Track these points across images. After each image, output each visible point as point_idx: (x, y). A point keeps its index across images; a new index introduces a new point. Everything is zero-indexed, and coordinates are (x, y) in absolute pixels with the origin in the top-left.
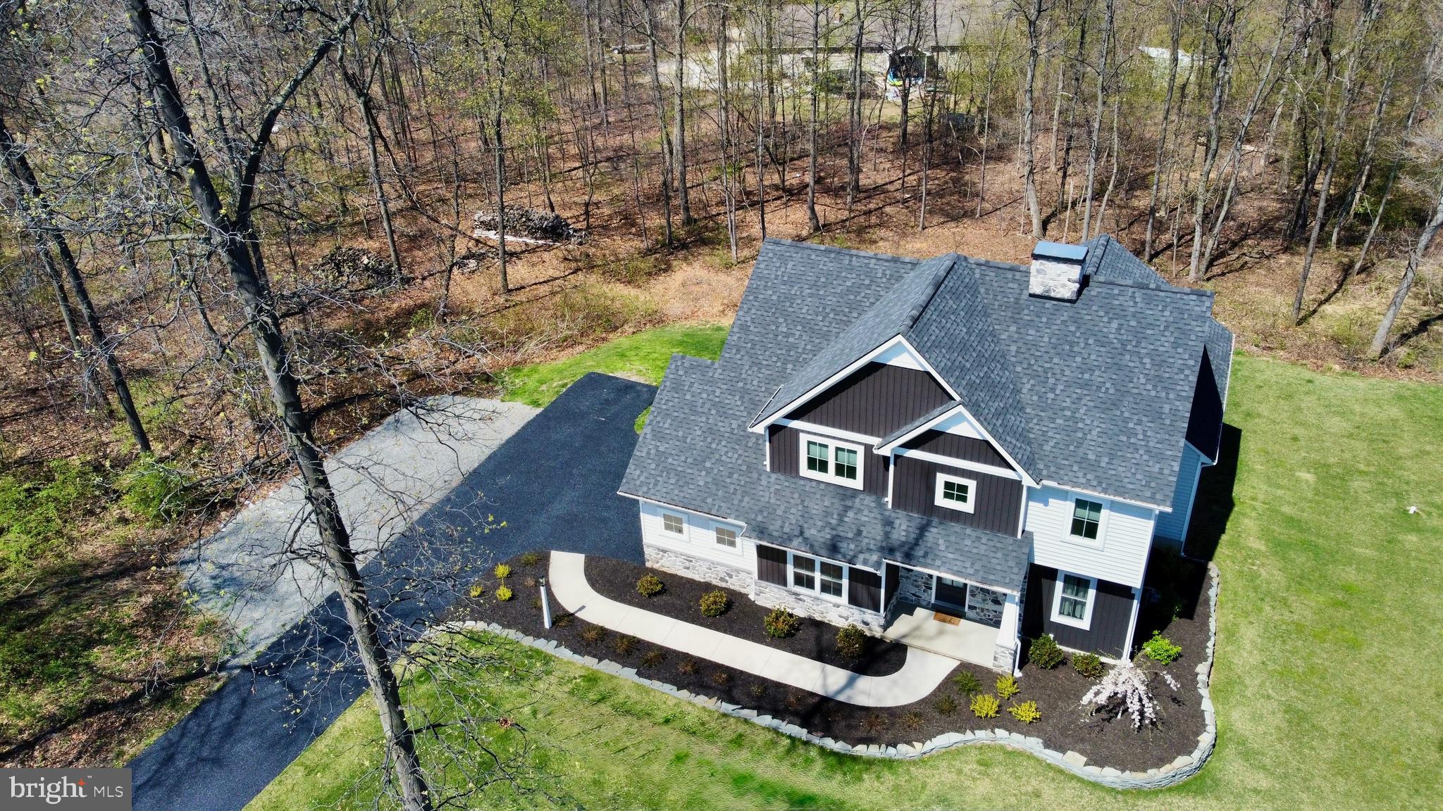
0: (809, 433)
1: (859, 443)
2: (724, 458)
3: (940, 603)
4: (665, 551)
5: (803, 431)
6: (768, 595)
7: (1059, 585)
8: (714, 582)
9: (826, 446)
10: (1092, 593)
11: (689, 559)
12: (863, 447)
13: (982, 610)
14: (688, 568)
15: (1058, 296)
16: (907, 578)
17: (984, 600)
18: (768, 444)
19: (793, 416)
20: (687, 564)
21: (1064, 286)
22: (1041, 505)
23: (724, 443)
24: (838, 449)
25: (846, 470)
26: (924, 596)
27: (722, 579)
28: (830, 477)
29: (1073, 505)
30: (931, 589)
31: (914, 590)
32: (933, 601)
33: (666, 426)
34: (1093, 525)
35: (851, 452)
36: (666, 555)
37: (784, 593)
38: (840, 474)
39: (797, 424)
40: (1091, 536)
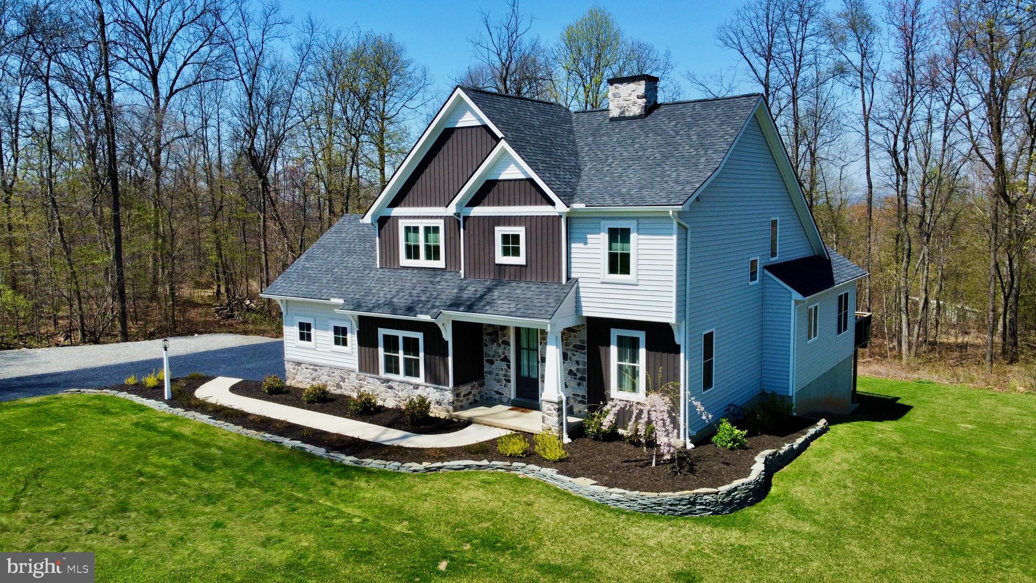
0: (406, 217)
1: (441, 217)
3: (519, 399)
4: (299, 365)
5: (401, 217)
7: (614, 350)
8: (332, 390)
9: (416, 229)
10: (642, 352)
11: (315, 368)
12: (442, 221)
15: (631, 114)
16: (490, 373)
18: (377, 238)
19: (394, 203)
21: (635, 103)
22: (581, 245)
24: (427, 229)
25: (432, 252)
26: (505, 391)
28: (422, 262)
29: (607, 236)
30: (509, 381)
31: (497, 387)
32: (513, 397)
33: (318, 253)
34: (626, 257)
35: (436, 229)
36: (300, 368)
37: (378, 383)
38: (428, 257)
39: (396, 211)
40: (626, 270)
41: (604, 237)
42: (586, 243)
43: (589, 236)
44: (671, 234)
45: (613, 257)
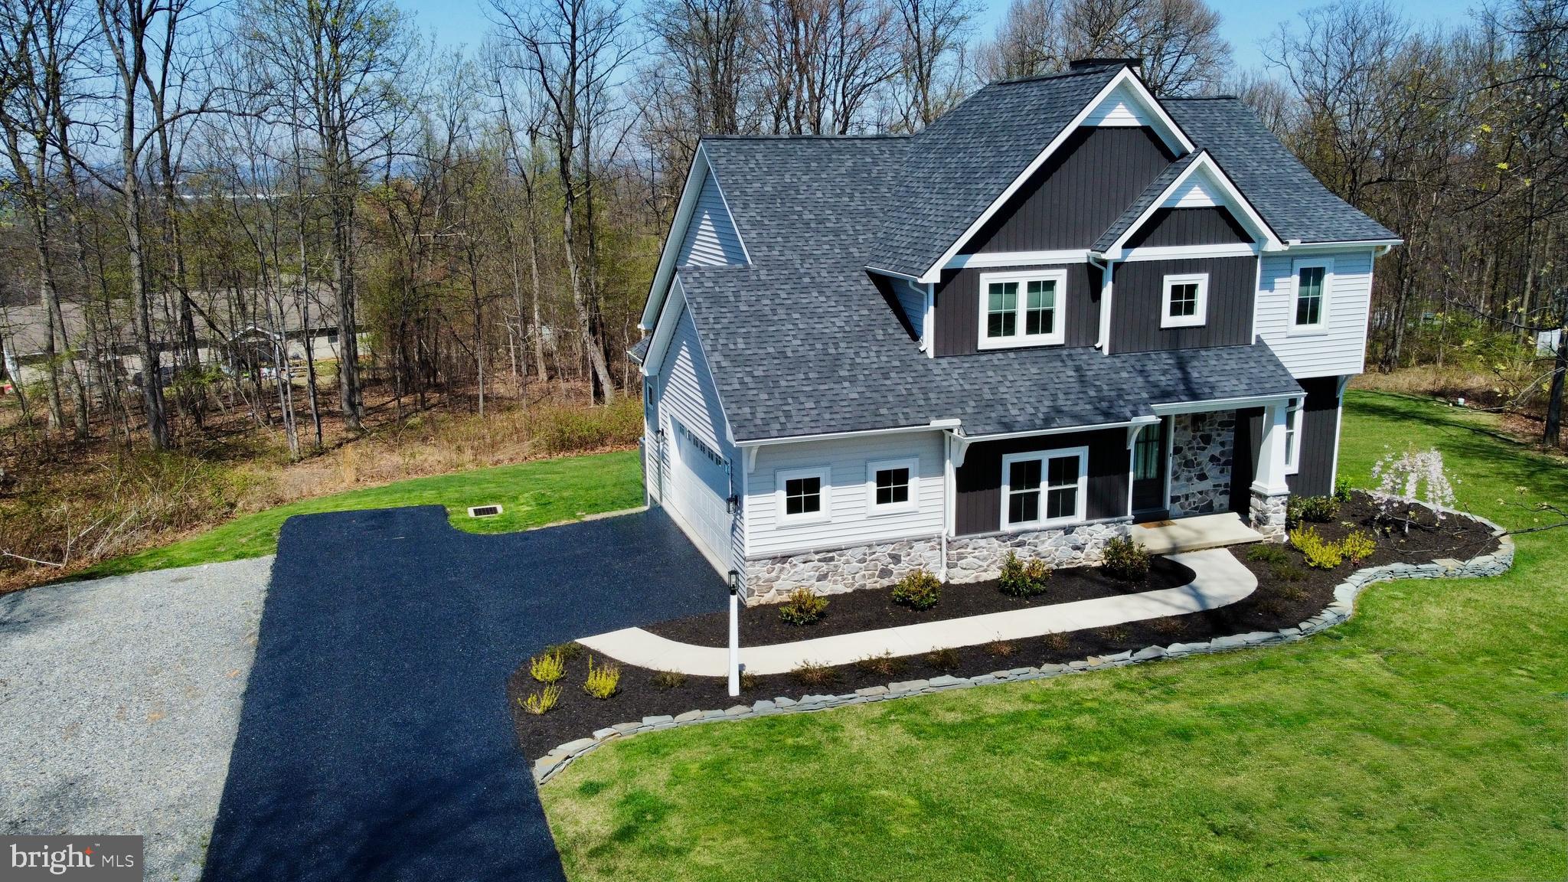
0: (993, 269)
1: (1060, 266)
2: (858, 360)
4: (785, 558)
5: (983, 269)
6: (970, 559)
8: (870, 584)
9: (1012, 288)
10: (1300, 414)
11: (828, 555)
12: (1064, 272)
13: (1187, 497)
14: (822, 578)
17: (1189, 479)
19: (970, 249)
20: (825, 567)
23: (843, 345)
24: (1033, 287)
25: (1040, 321)
27: (885, 573)
28: (1021, 337)
29: (1299, 280)
33: (741, 346)
34: (1316, 302)
35: (1050, 285)
36: (787, 565)
37: (995, 543)
38: (1032, 328)
39: (976, 260)
40: (1314, 319)
41: (1296, 279)
42: (1272, 290)
43: (1276, 280)
44: (1368, 272)
45: (1302, 304)
